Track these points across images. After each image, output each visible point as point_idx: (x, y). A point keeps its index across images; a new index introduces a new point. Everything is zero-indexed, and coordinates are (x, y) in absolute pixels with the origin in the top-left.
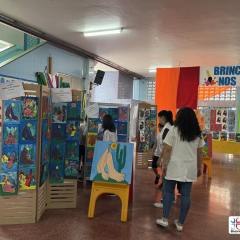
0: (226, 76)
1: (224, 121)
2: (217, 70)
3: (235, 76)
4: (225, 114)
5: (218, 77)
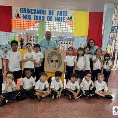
0: (26, 14)
1: (34, 41)
2: (21, 10)
3: (31, 14)
4: (34, 37)
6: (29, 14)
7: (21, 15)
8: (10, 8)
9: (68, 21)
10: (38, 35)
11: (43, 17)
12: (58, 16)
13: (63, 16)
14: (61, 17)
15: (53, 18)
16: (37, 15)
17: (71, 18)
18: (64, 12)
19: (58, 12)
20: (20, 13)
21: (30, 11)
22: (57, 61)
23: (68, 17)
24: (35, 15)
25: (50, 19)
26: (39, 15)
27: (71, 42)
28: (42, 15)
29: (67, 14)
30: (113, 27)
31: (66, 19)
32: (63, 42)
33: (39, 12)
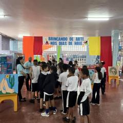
7: (49, 42)
8: (41, 38)
10: (56, 54)
11: (66, 42)
12: (77, 41)
13: (80, 41)
15: (73, 43)
17: (87, 42)
18: (81, 38)
19: (77, 38)
21: (55, 39)
23: (84, 41)
24: (60, 41)
25: (70, 44)
26: (62, 41)
28: (64, 42)
29: (83, 39)
30: (120, 47)
31: (83, 43)
33: (62, 39)
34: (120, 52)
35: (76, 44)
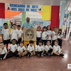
0: (13, 7)
2: (11, 5)
3: (16, 8)
5: (11, 7)
6: (15, 8)
7: (11, 8)
8: (4, 4)
9: (39, 11)
10: (21, 20)
11: (24, 9)
12: (33, 8)
13: (36, 9)
14: (34, 9)
15: (30, 10)
16: (20, 8)
17: (41, 9)
18: (36, 6)
19: (33, 6)
20: (9, 7)
22: (31, 35)
23: (38, 9)
24: (19, 8)
25: (28, 10)
26: (21, 8)
27: (41, 24)
28: (23, 8)
29: (38, 7)
30: (65, 14)
32: (37, 24)
33: (21, 6)
34: (65, 19)
35: (32, 10)
